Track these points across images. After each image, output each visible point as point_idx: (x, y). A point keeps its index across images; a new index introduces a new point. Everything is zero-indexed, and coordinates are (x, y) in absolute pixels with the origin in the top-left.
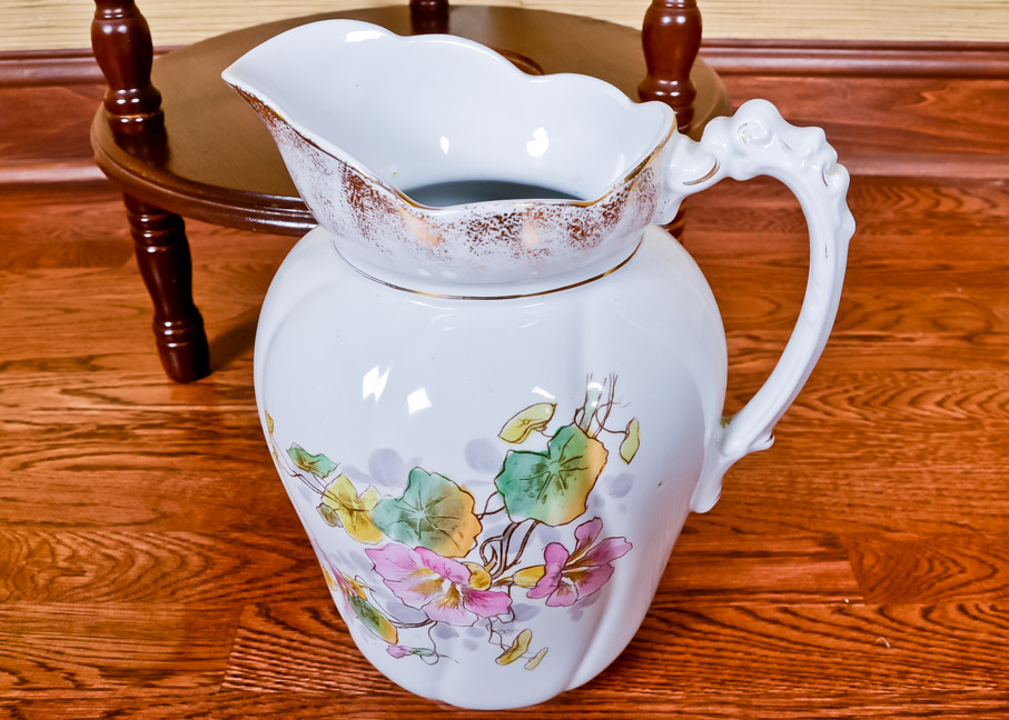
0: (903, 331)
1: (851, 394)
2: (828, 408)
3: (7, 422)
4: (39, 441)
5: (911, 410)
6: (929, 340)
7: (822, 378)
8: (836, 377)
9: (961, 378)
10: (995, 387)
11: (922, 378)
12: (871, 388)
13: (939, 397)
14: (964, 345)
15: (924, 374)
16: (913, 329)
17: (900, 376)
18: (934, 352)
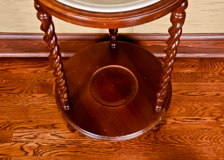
0: (204, 117)
1: (190, 136)
2: (185, 140)
3: (43, 143)
4: (51, 148)
5: (200, 140)
6: (209, 119)
7: (186, 131)
8: (188, 131)
9: (212, 132)
10: (218, 134)
11: (204, 132)
12: (194, 134)
13: (206, 137)
14: (215, 121)
15: (205, 130)
16: (206, 116)
17: (200, 131)
18: (209, 124)
